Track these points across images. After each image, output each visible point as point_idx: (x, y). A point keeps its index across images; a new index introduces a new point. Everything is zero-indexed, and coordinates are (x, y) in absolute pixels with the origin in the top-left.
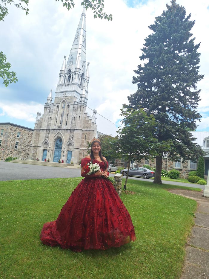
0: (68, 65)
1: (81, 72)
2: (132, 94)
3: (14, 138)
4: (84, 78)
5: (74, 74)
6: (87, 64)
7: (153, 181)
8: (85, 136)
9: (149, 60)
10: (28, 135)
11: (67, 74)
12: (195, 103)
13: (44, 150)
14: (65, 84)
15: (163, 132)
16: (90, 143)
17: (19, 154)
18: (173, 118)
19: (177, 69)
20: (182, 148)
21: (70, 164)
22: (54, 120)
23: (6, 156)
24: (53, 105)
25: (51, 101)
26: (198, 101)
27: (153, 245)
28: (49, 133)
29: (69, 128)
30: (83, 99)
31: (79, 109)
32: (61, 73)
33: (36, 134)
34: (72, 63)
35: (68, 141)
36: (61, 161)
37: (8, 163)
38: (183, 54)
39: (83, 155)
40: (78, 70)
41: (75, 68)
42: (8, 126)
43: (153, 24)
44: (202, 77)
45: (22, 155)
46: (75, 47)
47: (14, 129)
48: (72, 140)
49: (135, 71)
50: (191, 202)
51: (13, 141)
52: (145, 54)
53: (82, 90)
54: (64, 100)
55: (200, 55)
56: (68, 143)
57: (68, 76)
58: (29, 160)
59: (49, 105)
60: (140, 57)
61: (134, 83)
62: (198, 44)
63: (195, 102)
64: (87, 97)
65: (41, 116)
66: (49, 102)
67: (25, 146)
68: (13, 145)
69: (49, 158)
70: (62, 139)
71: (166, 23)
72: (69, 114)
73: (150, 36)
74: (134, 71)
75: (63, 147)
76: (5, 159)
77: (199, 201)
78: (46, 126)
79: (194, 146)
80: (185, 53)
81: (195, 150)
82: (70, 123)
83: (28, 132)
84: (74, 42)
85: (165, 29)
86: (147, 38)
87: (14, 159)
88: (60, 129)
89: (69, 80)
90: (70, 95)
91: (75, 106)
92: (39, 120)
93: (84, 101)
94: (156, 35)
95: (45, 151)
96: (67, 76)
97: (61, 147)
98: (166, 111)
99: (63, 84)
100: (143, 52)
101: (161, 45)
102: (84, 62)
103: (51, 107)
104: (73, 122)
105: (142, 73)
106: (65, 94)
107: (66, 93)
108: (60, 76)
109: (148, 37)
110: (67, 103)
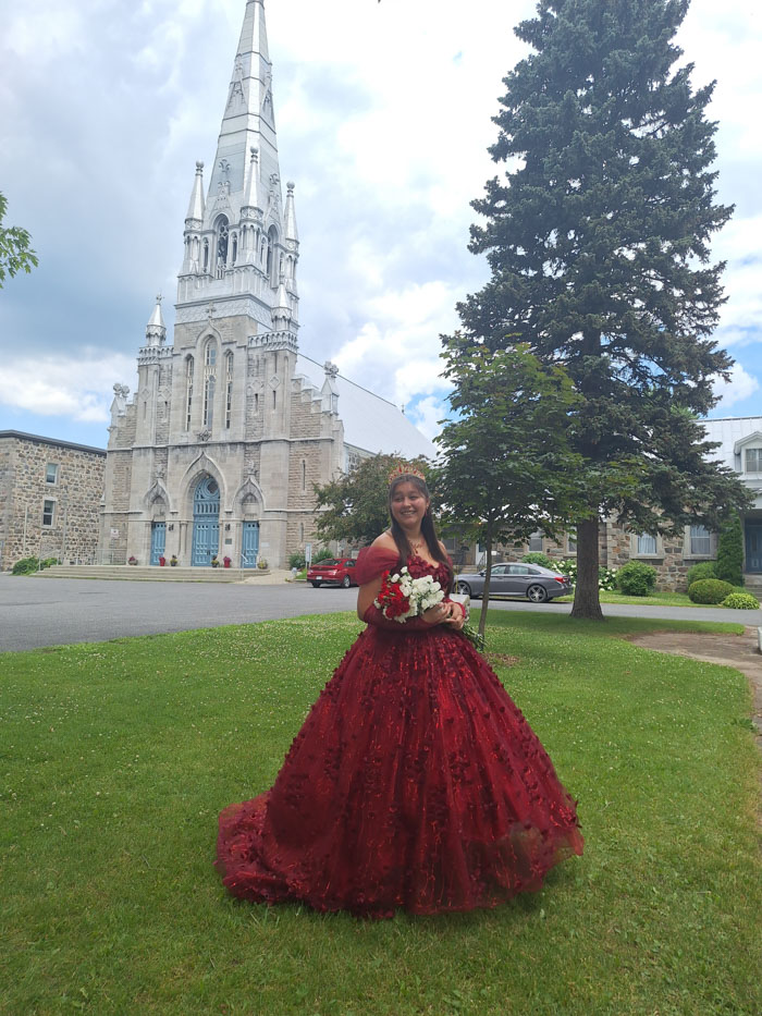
0: (215, 198)
1: (267, 221)
2: (471, 294)
3: (36, 489)
4: (277, 245)
5: (237, 231)
6: (285, 189)
7: (568, 608)
8: (301, 463)
9: (525, 159)
10: (88, 472)
11: (214, 233)
12: (707, 312)
13: (154, 525)
14: (208, 271)
15: (601, 429)
16: (322, 488)
17: (61, 543)
18: (628, 375)
19: (635, 190)
20: (673, 483)
21: (257, 568)
22: (181, 411)
23: (14, 554)
24: (169, 355)
25: (162, 338)
26: (717, 304)
27: (650, 861)
28: (165, 462)
29: (241, 439)
30: (282, 326)
31: (271, 365)
32: (191, 231)
33: (119, 468)
34: (226, 189)
35: (238, 488)
36: (220, 559)
37: (22, 579)
38: (650, 131)
39: (300, 535)
40: (253, 215)
41: (243, 209)
42: (9, 443)
43: (530, 20)
44: (725, 213)
45: (71, 547)
46: (233, 125)
47: (33, 453)
48: (253, 481)
49: (478, 206)
50: (726, 679)
51: (35, 497)
52: (510, 138)
53: (275, 289)
54: (210, 331)
55: (716, 129)
56: (242, 495)
57: (217, 239)
58: (103, 565)
59: (156, 354)
60: (491, 150)
61: (475, 249)
62: (706, 88)
63: (704, 310)
64: (294, 319)
65: (130, 397)
66: (155, 343)
67: (78, 514)
68: (34, 514)
69: (176, 554)
70: (217, 479)
71: (581, 12)
72: (234, 387)
73: (521, 66)
74: (472, 204)
75: (225, 508)
76: (12, 566)
77: (748, 669)
78: (153, 437)
79: (711, 472)
80: (658, 124)
81: (718, 488)
82: (243, 419)
83: (85, 461)
84: (228, 106)
85: (581, 35)
86: (514, 75)
87: (45, 565)
88: (204, 442)
89: (223, 255)
90: (230, 314)
91: (255, 354)
92: (122, 414)
93: (287, 333)
94: (548, 60)
95: (157, 529)
96: (213, 241)
97: (217, 508)
98: (603, 349)
99: (201, 272)
100: (499, 128)
101: (569, 100)
102: (274, 181)
103: (165, 363)
104: (254, 414)
105: (502, 210)
106: (213, 310)
107: (216, 306)
108: (188, 241)
109: (516, 69)
110: (223, 344)
